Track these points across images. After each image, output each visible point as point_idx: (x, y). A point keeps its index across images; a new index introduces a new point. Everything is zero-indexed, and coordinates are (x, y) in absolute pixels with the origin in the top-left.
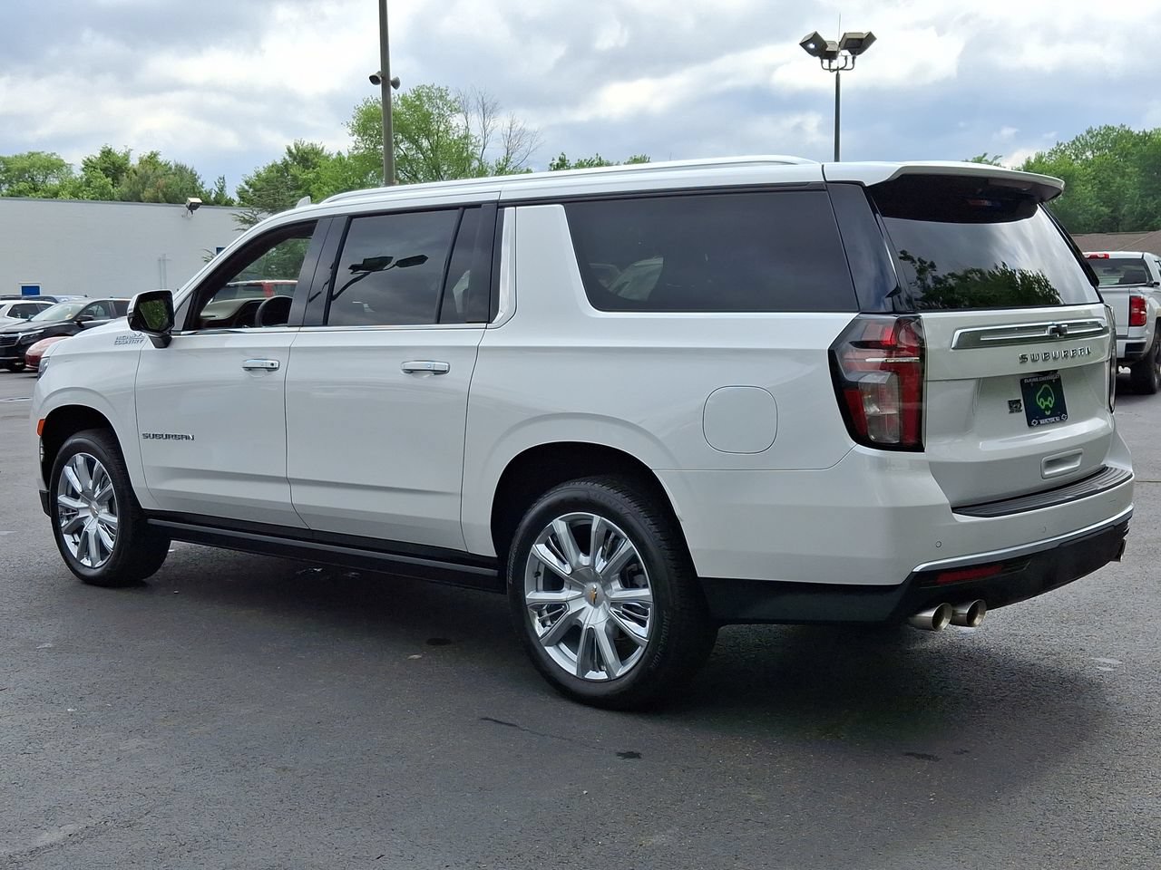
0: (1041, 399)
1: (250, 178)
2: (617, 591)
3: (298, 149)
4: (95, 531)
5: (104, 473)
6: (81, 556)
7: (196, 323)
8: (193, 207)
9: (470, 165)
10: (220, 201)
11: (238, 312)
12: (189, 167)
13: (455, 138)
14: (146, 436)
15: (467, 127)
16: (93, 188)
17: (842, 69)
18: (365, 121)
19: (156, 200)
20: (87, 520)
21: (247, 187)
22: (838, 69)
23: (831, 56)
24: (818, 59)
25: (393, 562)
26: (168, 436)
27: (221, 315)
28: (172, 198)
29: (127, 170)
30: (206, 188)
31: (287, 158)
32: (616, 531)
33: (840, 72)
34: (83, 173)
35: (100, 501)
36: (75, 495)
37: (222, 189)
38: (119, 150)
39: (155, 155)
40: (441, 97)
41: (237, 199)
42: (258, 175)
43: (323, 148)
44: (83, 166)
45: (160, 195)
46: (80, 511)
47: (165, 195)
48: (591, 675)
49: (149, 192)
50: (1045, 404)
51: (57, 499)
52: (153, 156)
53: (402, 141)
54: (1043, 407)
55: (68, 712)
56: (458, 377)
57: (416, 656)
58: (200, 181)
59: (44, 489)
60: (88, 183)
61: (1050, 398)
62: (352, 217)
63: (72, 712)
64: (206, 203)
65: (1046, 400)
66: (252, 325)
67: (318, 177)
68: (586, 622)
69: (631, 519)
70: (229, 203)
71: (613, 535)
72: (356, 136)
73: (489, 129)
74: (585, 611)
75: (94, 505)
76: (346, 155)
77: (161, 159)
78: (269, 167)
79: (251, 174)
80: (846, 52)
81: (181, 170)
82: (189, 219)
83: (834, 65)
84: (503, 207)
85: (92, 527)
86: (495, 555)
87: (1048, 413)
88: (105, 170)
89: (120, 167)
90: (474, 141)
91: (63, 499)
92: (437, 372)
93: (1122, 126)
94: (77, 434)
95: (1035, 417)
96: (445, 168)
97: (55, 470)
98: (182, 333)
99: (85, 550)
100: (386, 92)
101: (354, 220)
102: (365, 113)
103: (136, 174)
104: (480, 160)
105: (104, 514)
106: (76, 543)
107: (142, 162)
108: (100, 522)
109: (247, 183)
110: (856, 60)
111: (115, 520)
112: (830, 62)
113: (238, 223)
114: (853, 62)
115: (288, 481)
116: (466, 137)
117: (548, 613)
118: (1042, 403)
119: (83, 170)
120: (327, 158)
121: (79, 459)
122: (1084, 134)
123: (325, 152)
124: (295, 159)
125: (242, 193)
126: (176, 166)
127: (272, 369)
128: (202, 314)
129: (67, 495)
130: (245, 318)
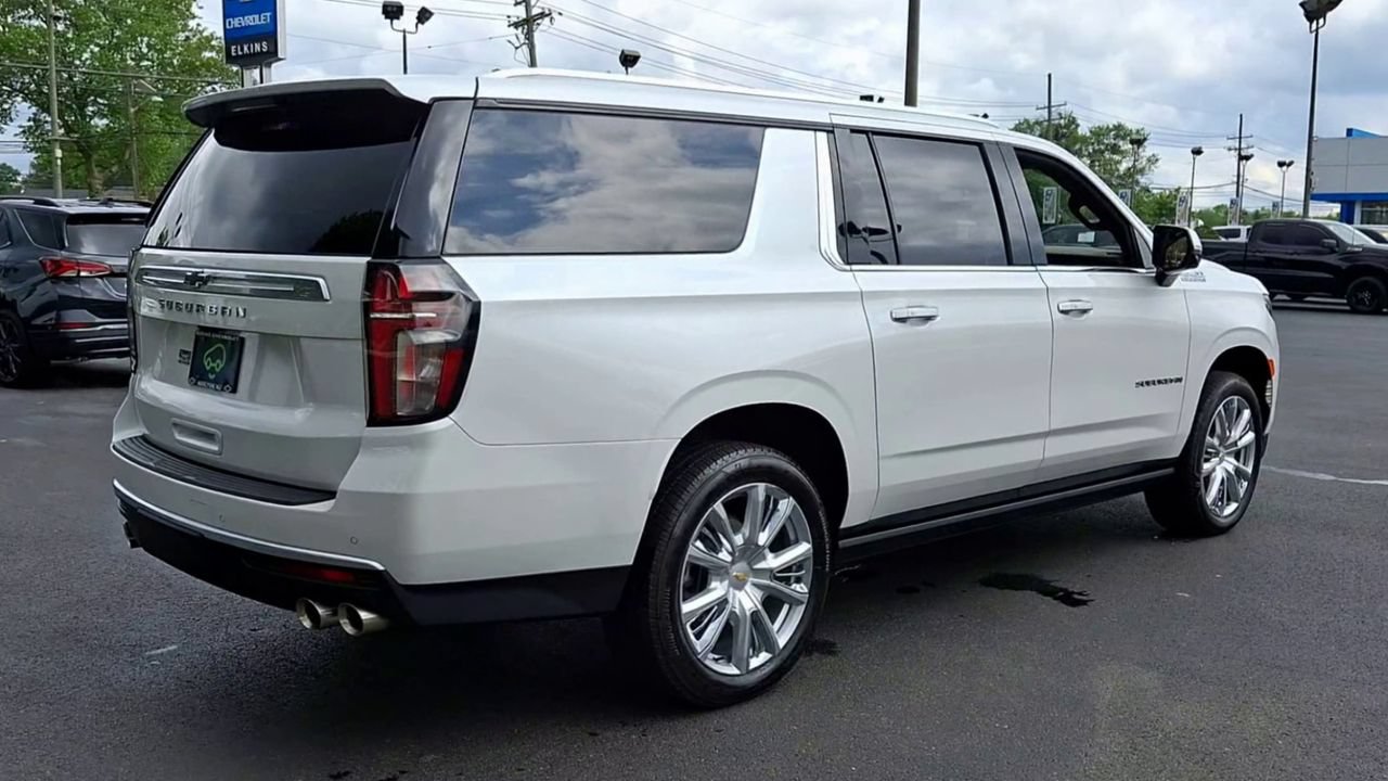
0: (209, 359)
50: (211, 364)
54: (208, 368)
61: (218, 361)
65: (214, 361)
87: (212, 377)
95: (198, 376)
118: (208, 364)
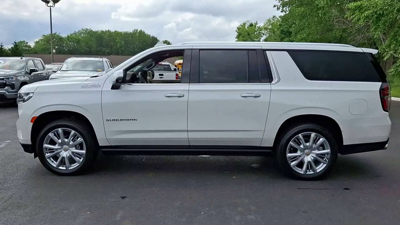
14: (108, 120)
17: (52, 6)
22: (50, 6)
24: (45, 3)
26: (121, 120)
33: (51, 7)
46: (58, 149)
80: (52, 2)
84: (266, 51)
92: (255, 97)
93: (90, 29)
106: (52, 162)
108: (73, 152)
112: (48, 4)
115: (187, 131)
122: (81, 30)
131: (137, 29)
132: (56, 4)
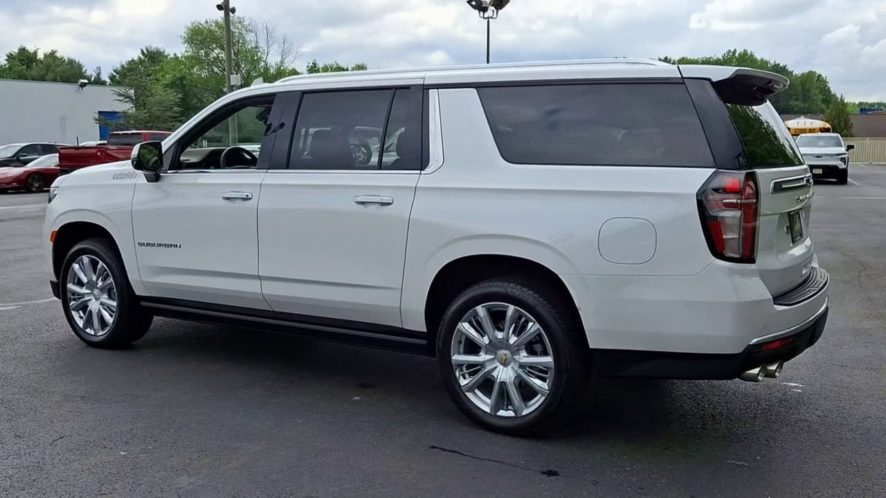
1: (117, 68)
2: (524, 357)
3: (147, 50)
4: (97, 310)
5: (106, 270)
6: (86, 326)
7: (177, 165)
8: (83, 85)
9: (259, 65)
10: (98, 82)
11: (206, 157)
12: (77, 60)
13: (249, 47)
14: (141, 244)
15: (257, 42)
16: (14, 72)
17: (491, 18)
18: (192, 35)
19: (54, 80)
20: (90, 302)
21: (115, 74)
22: (488, 18)
23: (485, 10)
24: (477, 11)
25: (345, 334)
26: (159, 245)
27: (193, 160)
28: (66, 80)
29: (36, 61)
30: (88, 73)
31: (141, 56)
32: (526, 316)
33: (490, 19)
34: (6, 62)
35: (102, 290)
36: (80, 284)
37: (99, 74)
38: (31, 49)
39: (55, 52)
40: (240, 22)
41: (108, 81)
42: (123, 66)
43: (164, 51)
44: (7, 58)
45: (58, 77)
46: (85, 296)
47: (61, 77)
48: (502, 413)
49: (51, 75)
51: (66, 286)
52: (53, 53)
53: (215, 48)
55: (121, 455)
56: (401, 207)
57: (357, 398)
58: (84, 70)
59: (55, 280)
60: (10, 68)
62: (304, 93)
63: (125, 455)
64: (90, 83)
66: (218, 167)
67: (162, 69)
68: (499, 377)
69: (539, 308)
70: (103, 83)
71: (523, 320)
72: (186, 44)
73: (270, 43)
74: (497, 369)
75: (96, 292)
76: (179, 55)
77: (58, 55)
78: (129, 62)
79: (118, 66)
80: (493, 8)
81: (71, 62)
82: (80, 93)
83: (486, 15)
84: (429, 89)
85: (94, 306)
86: (425, 330)
88: (21, 61)
89: (32, 59)
90: (261, 50)
91: (70, 286)
92: (383, 204)
94: (84, 242)
96: (243, 66)
97: (65, 267)
98: (169, 172)
99: (89, 322)
100: (227, 15)
101: (305, 95)
102: (192, 30)
103: (42, 64)
104: (265, 62)
105: (104, 298)
106: (81, 318)
107: (45, 56)
108: (102, 304)
109: (115, 71)
110: (499, 13)
111: (115, 304)
112: (484, 13)
113: (116, 96)
114: (497, 14)
115: (259, 278)
116: (256, 48)
117: (467, 370)
119: (7, 60)
120: (166, 57)
121: (85, 259)
123: (166, 54)
124: (146, 57)
125: (112, 78)
126: (69, 59)
127: (247, 199)
128: (181, 158)
129: (74, 283)
130: (211, 162)
131: (735, 50)
132: (500, 11)
